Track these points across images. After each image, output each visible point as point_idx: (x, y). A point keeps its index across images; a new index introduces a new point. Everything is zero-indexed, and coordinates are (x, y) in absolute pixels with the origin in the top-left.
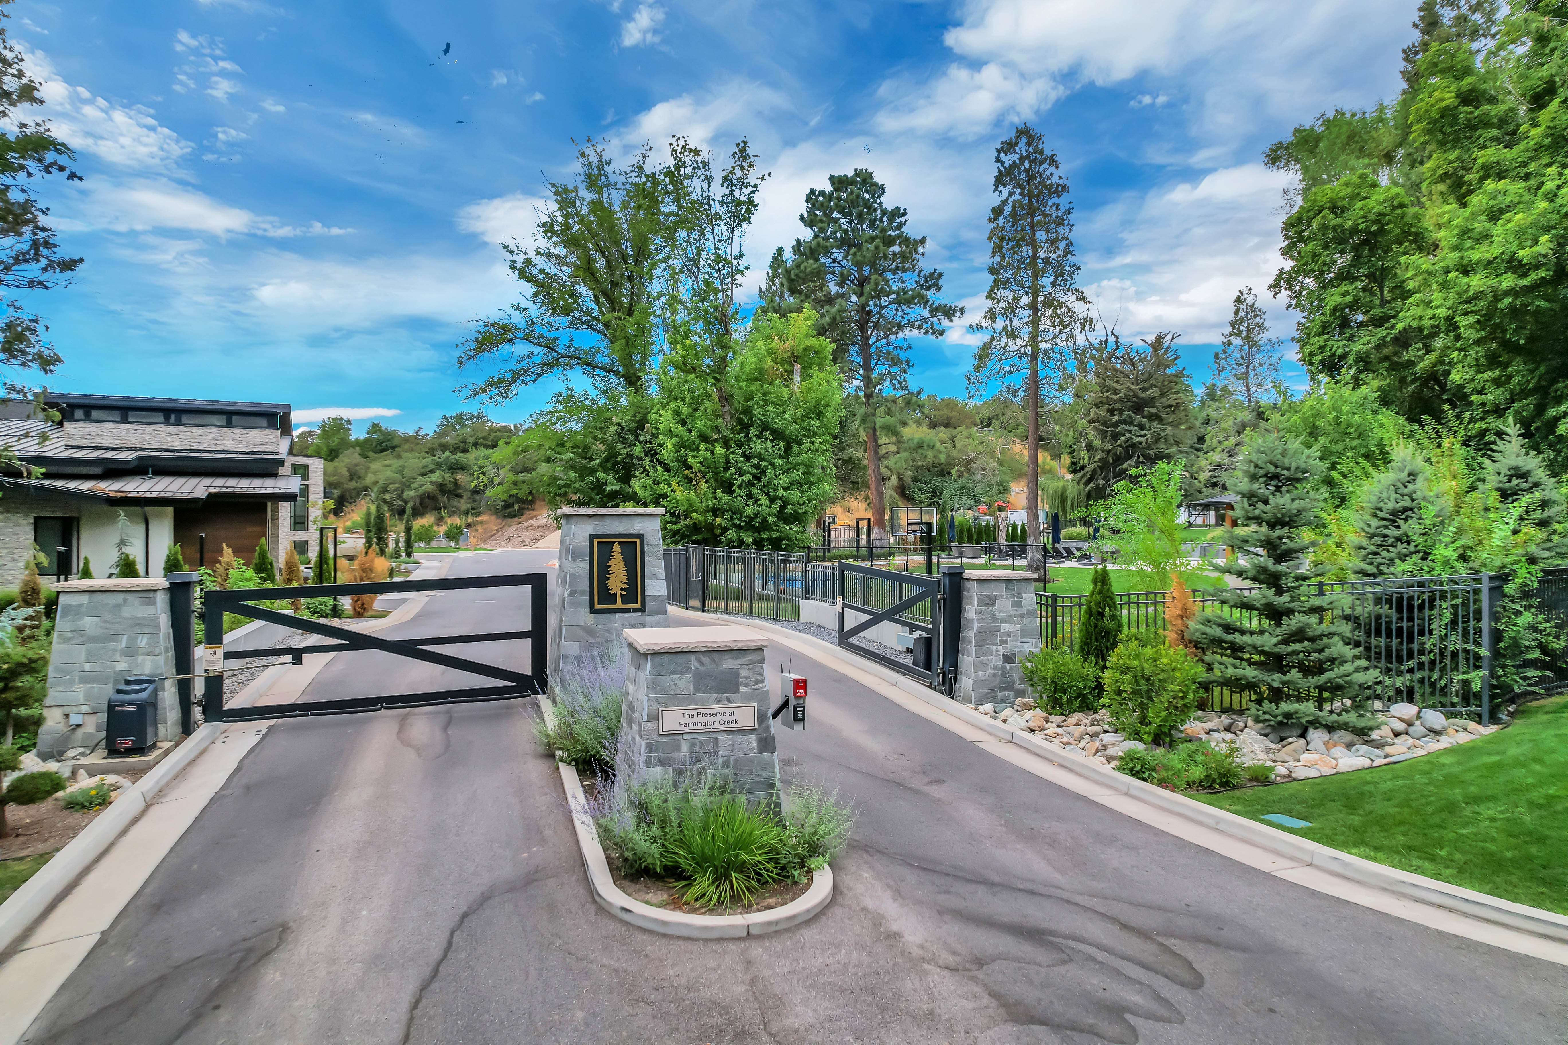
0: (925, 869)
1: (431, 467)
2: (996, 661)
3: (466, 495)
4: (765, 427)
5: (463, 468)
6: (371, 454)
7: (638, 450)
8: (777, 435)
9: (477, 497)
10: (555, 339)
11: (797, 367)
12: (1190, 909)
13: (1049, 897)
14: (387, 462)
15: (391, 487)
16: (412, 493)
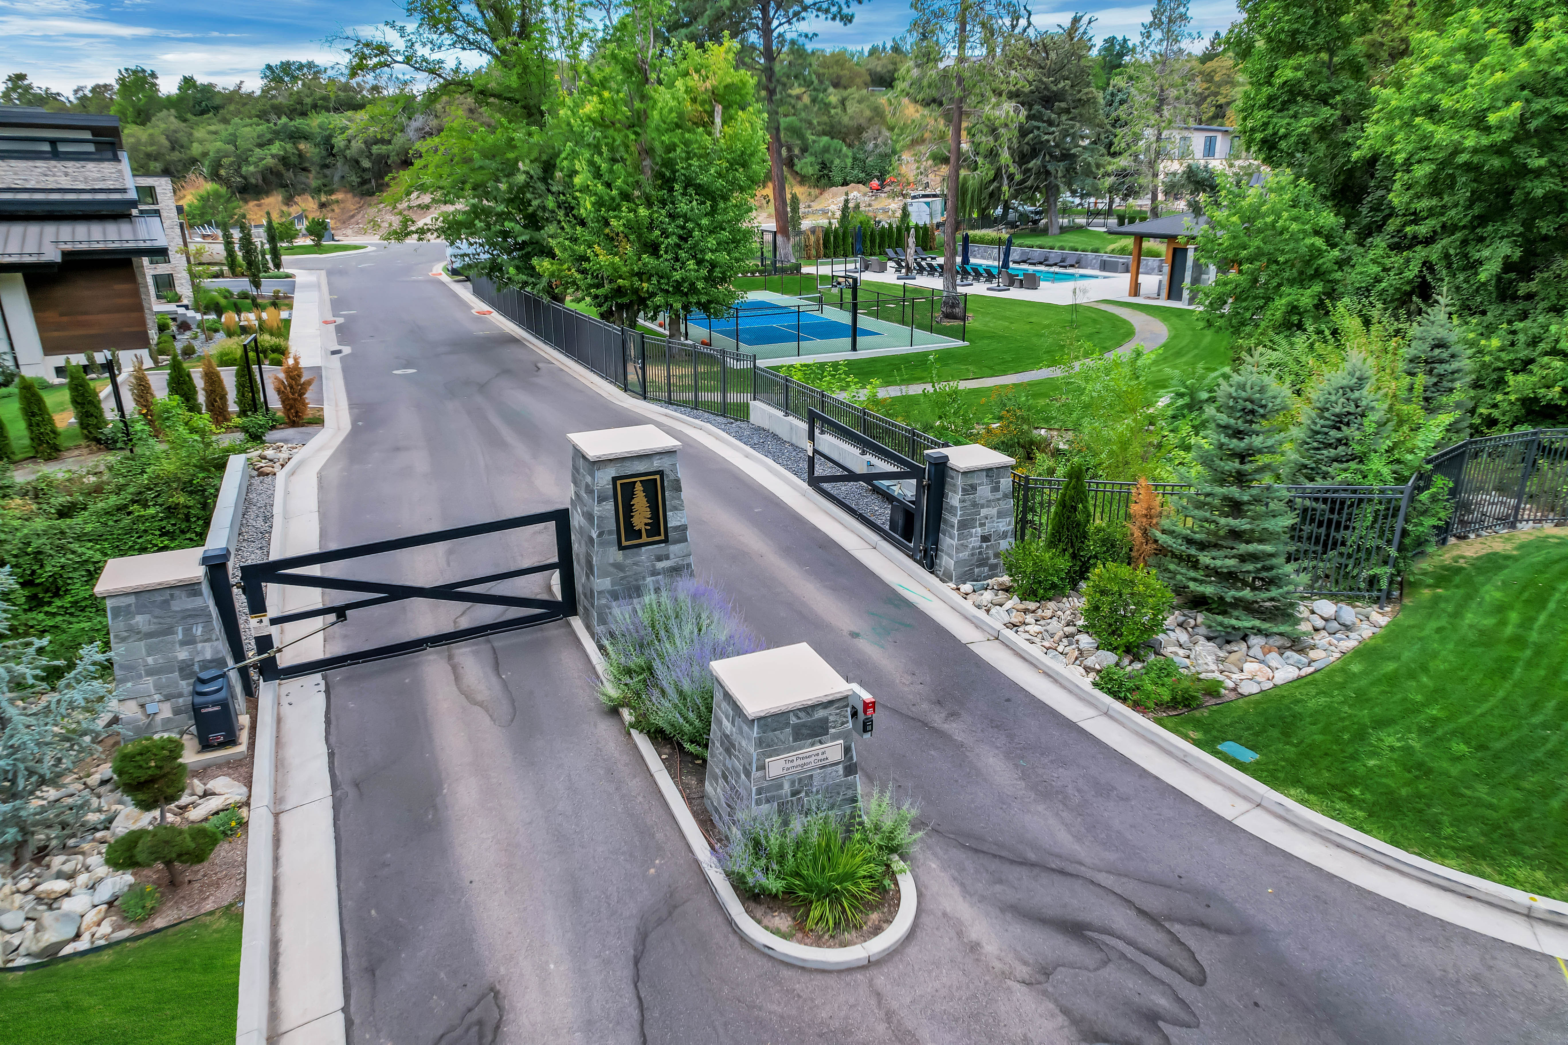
0: (976, 851)
1: (269, 136)
2: (974, 542)
3: (314, 170)
4: (689, 183)
5: (306, 137)
6: (189, 116)
7: (550, 203)
8: (704, 192)
9: (327, 172)
10: (441, 62)
11: (719, 108)
12: (1183, 881)
13: (1076, 876)
14: (212, 128)
15: (225, 161)
16: (252, 168)
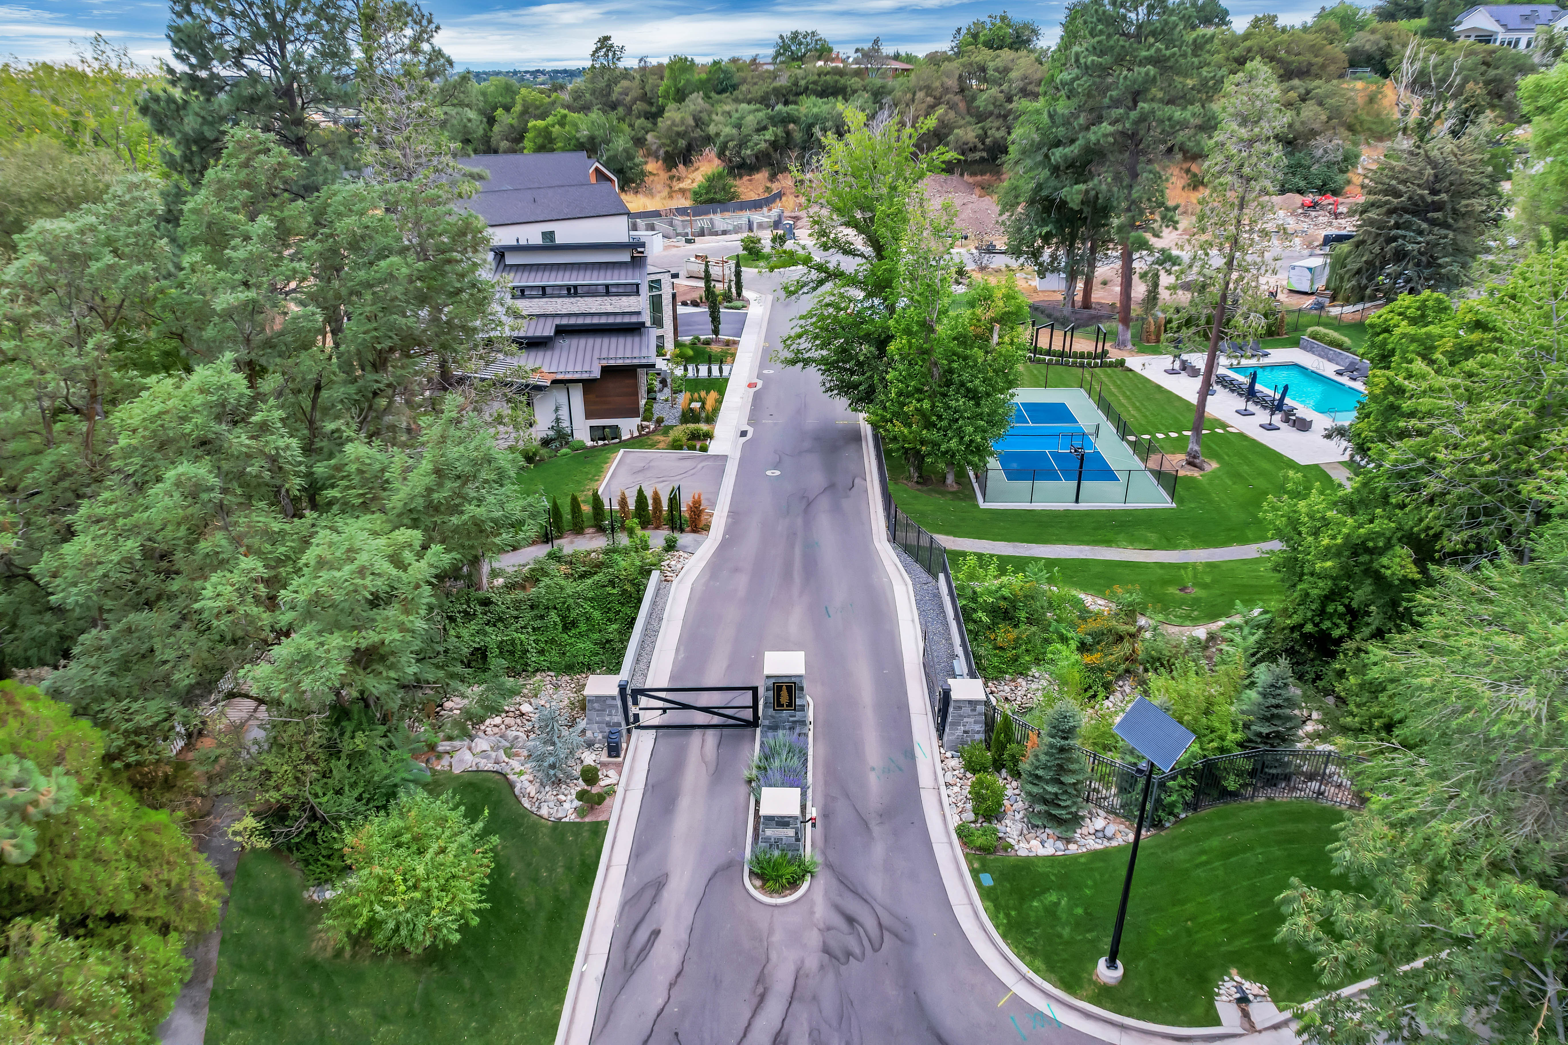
1: (766, 122)
2: (959, 733)
5: (794, 122)
6: (713, 94)
11: (997, 327)
13: (869, 904)
15: (731, 143)
16: (749, 152)
